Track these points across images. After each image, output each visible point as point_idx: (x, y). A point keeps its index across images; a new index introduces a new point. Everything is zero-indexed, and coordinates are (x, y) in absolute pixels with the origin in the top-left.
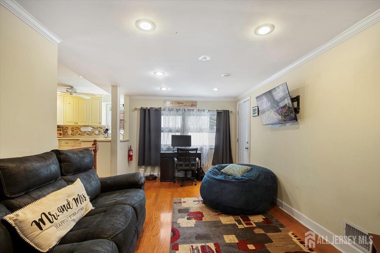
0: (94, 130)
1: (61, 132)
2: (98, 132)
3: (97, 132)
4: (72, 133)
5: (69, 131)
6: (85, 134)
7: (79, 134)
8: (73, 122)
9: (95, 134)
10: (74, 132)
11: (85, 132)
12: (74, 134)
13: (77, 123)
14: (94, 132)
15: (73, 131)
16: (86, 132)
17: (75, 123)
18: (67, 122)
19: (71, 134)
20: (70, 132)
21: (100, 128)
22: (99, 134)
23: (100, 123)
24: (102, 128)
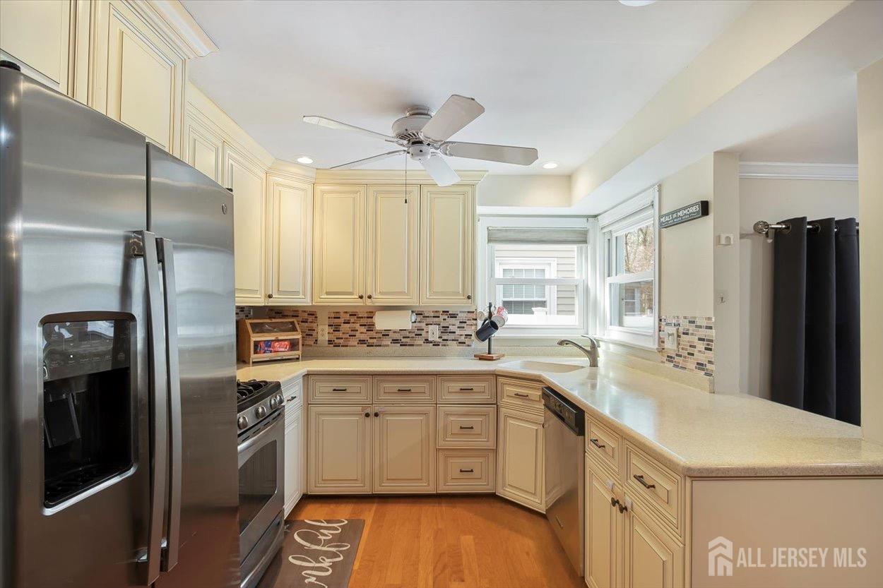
0: (423, 325)
1: (297, 336)
2: (437, 333)
3: (434, 332)
4: (333, 337)
5: (320, 327)
6: (387, 341)
7: (362, 342)
8: (351, 294)
9: (427, 341)
10: (340, 334)
11: (385, 334)
12: (341, 341)
13: (370, 297)
14: (423, 333)
15: (336, 328)
16: (390, 333)
17: (361, 297)
18: (328, 293)
19: (330, 342)
20: (324, 332)
21: (446, 317)
22: (443, 340)
23: (469, 297)
24: (454, 316)
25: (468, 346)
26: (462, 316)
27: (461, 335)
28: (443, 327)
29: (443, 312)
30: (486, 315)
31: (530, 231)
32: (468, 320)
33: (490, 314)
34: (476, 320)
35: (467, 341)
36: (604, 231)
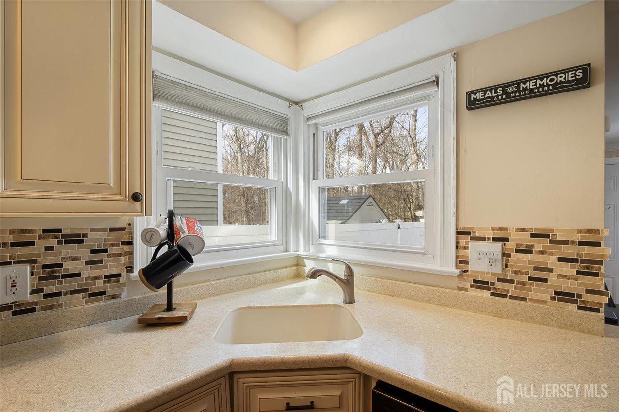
21: (53, 243)
22: (46, 296)
23: (136, 197)
24: (76, 239)
25: (113, 297)
26: (95, 239)
27: (96, 278)
28: (44, 267)
29: (45, 231)
30: (163, 233)
31: (223, 99)
32: (113, 245)
33: (172, 232)
34: (130, 243)
35: (110, 289)
36: (310, 122)
